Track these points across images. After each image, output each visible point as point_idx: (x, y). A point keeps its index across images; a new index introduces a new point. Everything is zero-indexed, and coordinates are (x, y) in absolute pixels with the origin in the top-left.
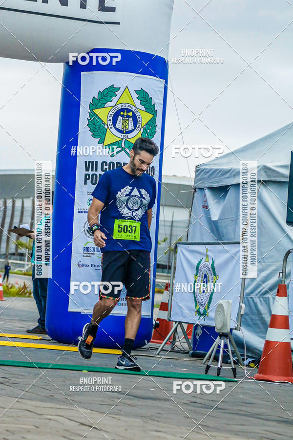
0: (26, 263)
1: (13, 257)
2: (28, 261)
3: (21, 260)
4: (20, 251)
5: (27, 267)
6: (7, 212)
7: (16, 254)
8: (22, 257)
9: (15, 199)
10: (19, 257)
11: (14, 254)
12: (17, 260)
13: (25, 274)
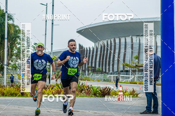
0: (130, 76)
1: (122, 73)
2: (132, 75)
3: (127, 74)
4: (126, 69)
5: (131, 78)
6: (116, 46)
7: (124, 71)
8: (128, 73)
9: (120, 38)
10: (125, 73)
11: (122, 71)
12: (124, 75)
13: (131, 83)
